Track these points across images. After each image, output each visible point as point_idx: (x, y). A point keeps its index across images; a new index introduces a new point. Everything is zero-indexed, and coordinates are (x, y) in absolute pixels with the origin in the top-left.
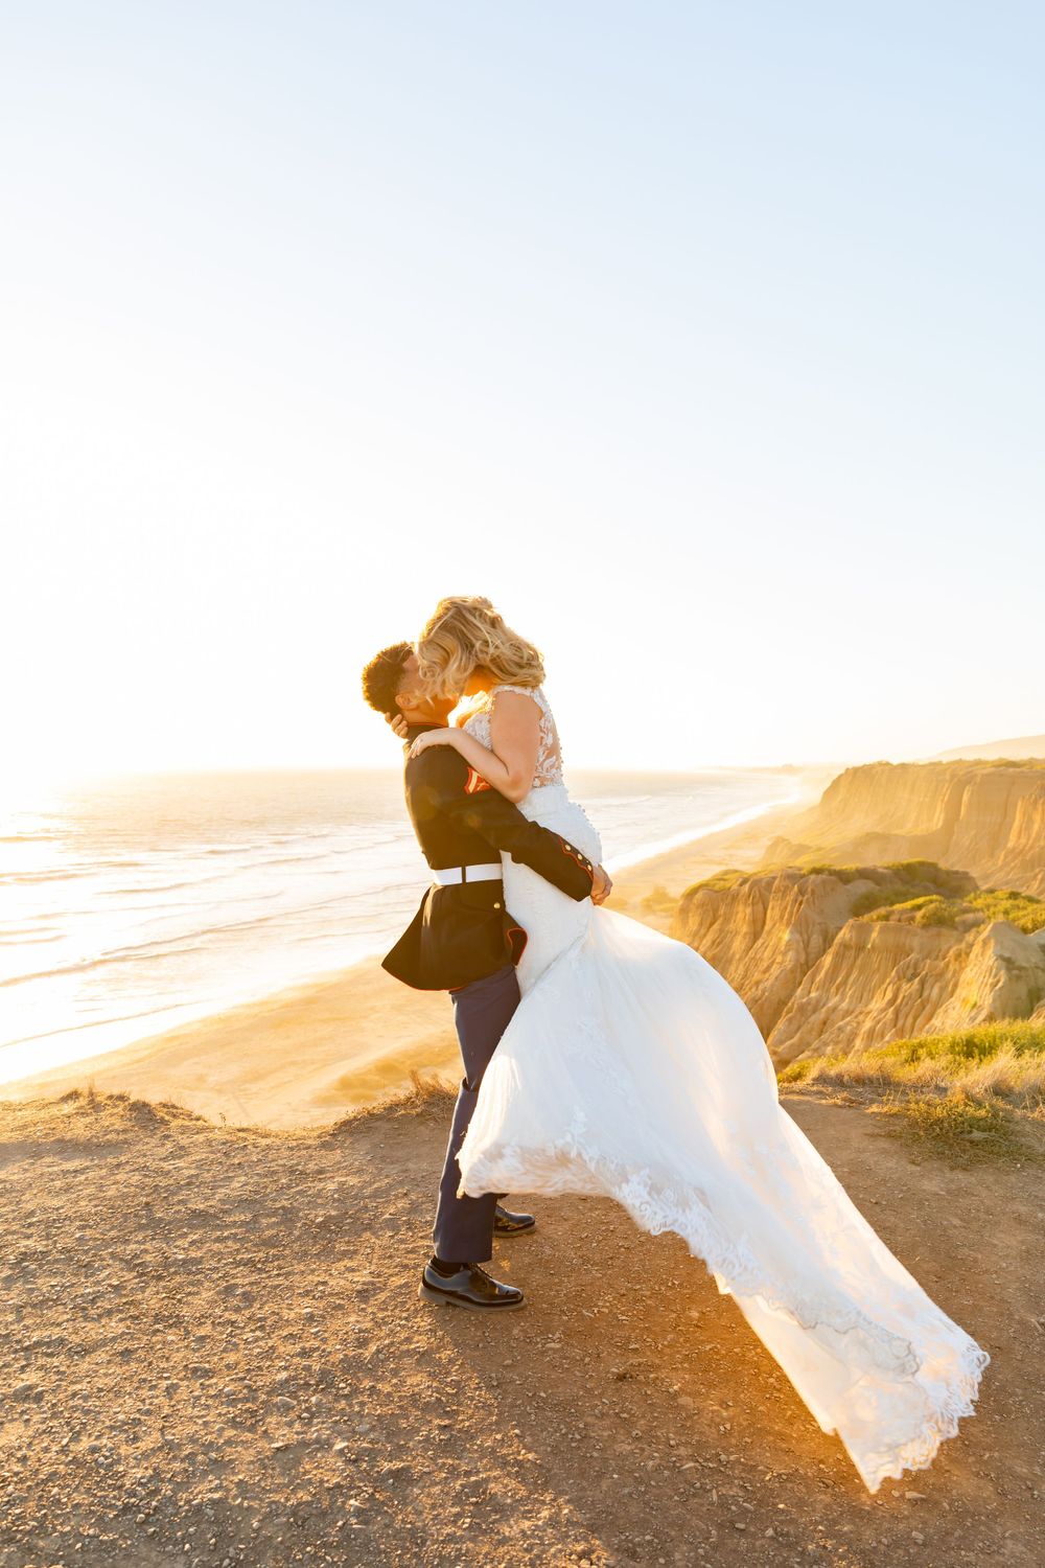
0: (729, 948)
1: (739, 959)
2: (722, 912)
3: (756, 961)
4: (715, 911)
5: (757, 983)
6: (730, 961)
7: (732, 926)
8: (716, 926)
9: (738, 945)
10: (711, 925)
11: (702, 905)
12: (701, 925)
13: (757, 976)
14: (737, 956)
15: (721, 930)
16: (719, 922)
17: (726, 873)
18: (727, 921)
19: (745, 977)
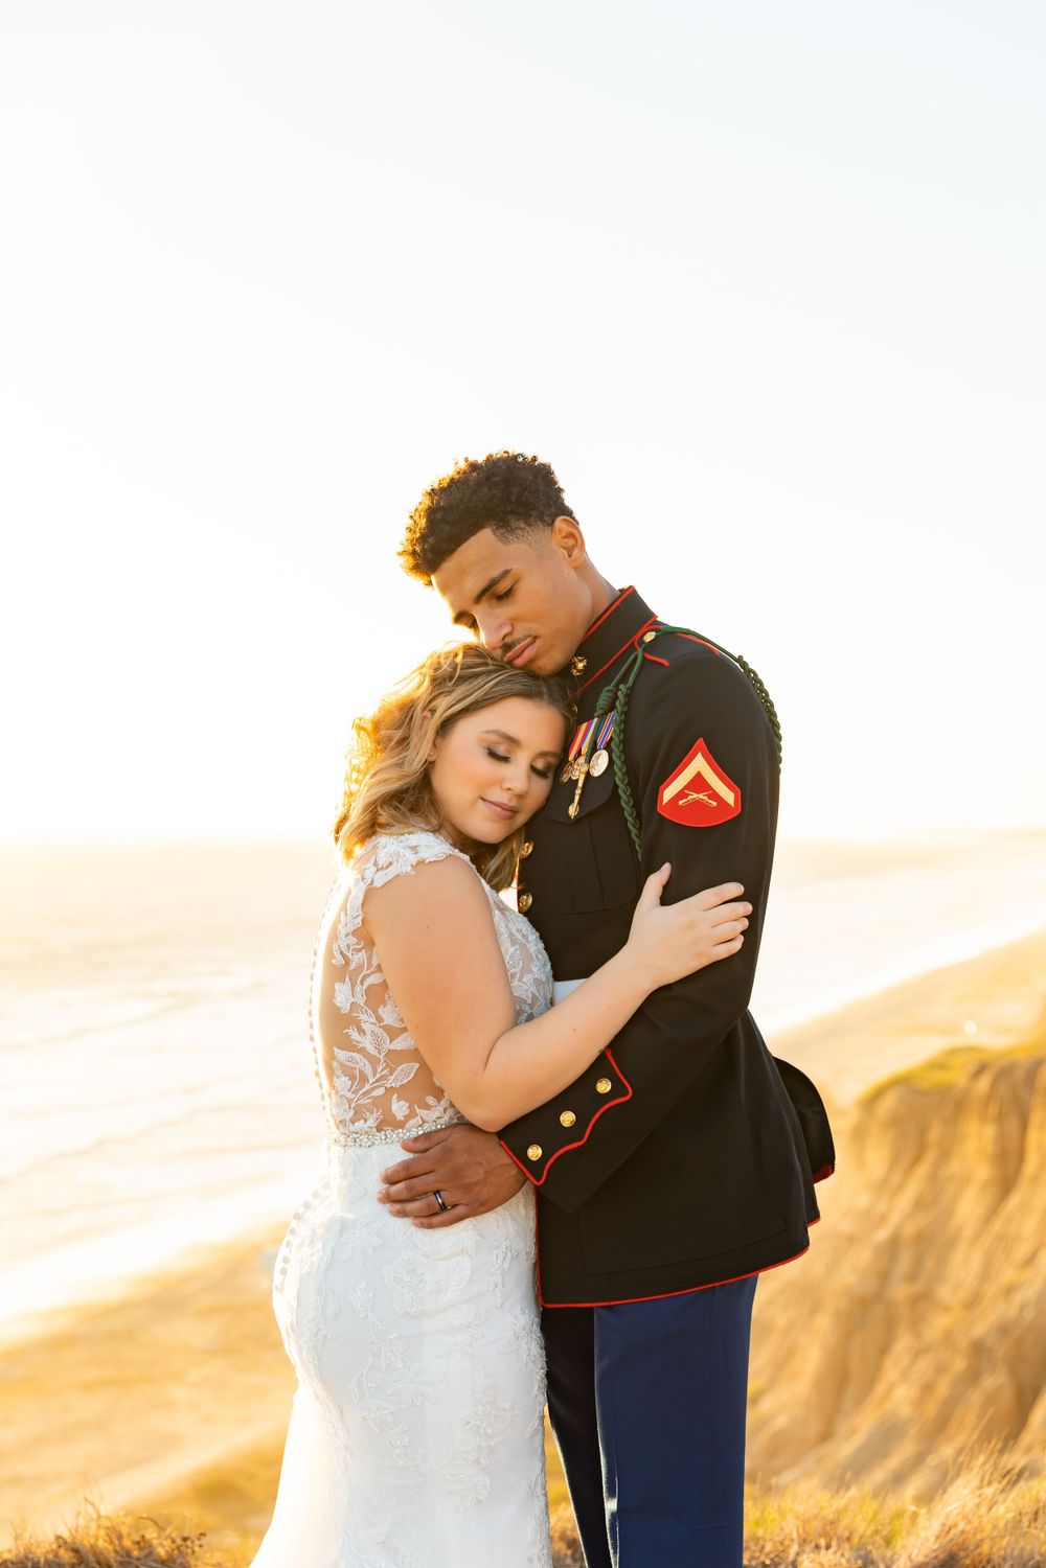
0: (949, 1213)
1: (977, 1237)
2: (935, 1133)
3: (1006, 1242)
4: (922, 1133)
5: (1009, 1291)
6: (951, 1243)
7: (955, 1166)
8: (922, 1170)
9: (969, 1207)
10: (917, 1159)
11: (894, 1122)
12: (893, 1163)
13: (1008, 1274)
14: (968, 1232)
15: (933, 1177)
16: (931, 1156)
17: (954, 1052)
18: (945, 1155)
19: (986, 1275)
